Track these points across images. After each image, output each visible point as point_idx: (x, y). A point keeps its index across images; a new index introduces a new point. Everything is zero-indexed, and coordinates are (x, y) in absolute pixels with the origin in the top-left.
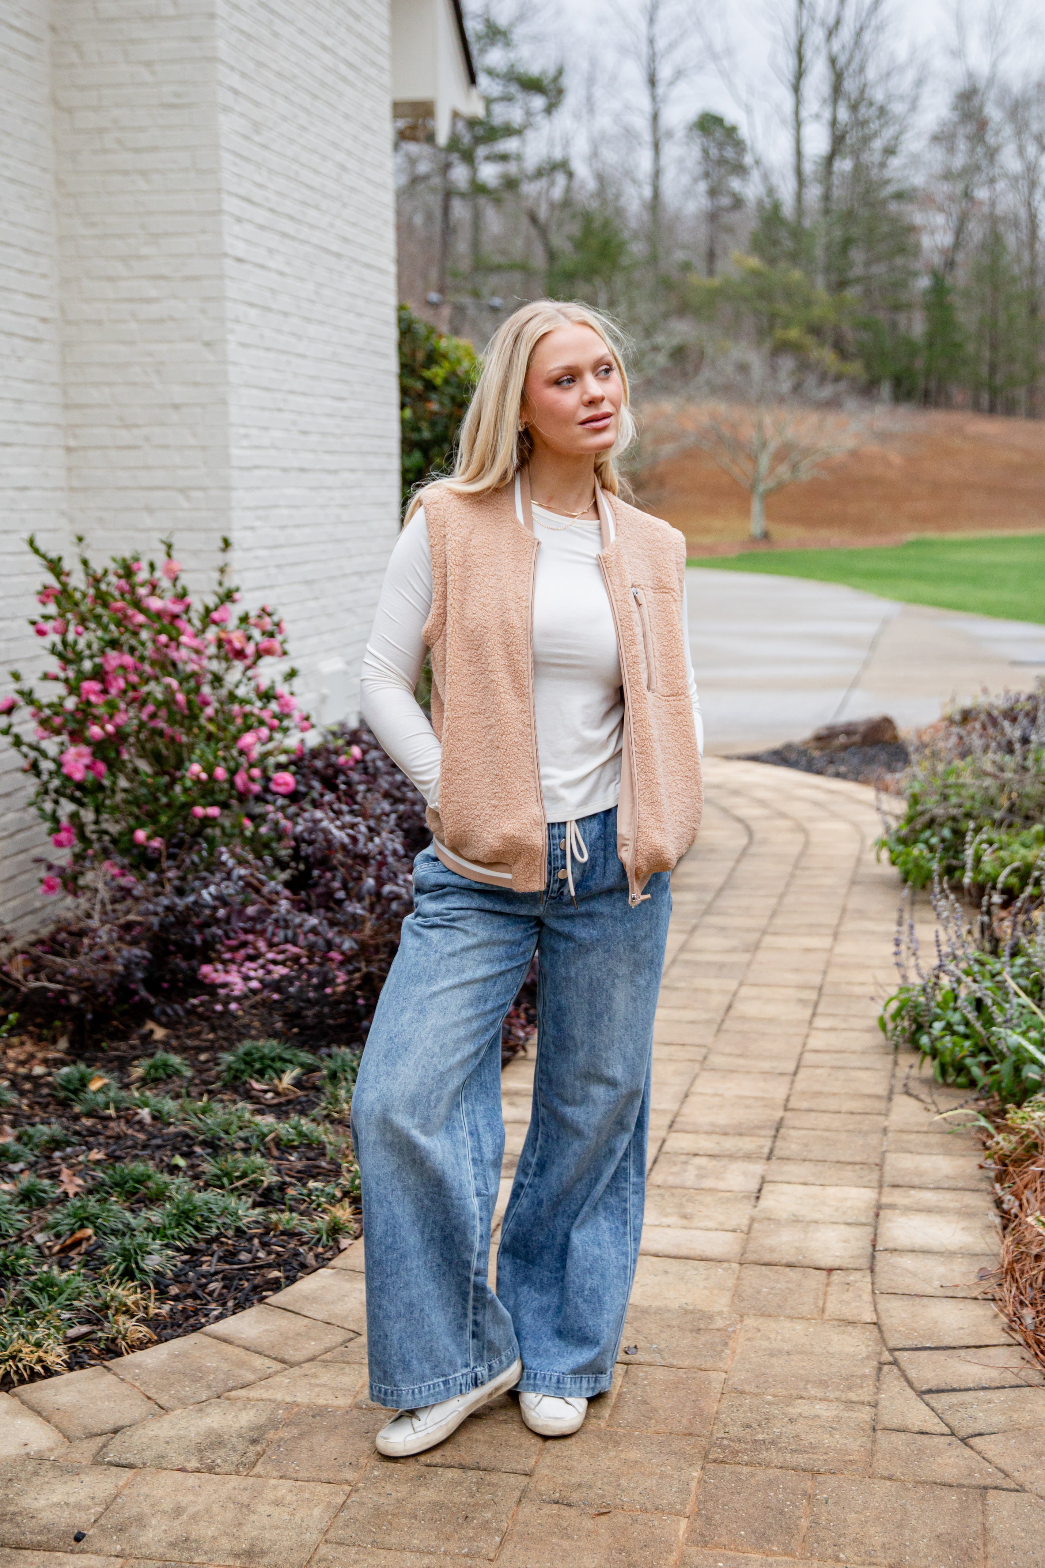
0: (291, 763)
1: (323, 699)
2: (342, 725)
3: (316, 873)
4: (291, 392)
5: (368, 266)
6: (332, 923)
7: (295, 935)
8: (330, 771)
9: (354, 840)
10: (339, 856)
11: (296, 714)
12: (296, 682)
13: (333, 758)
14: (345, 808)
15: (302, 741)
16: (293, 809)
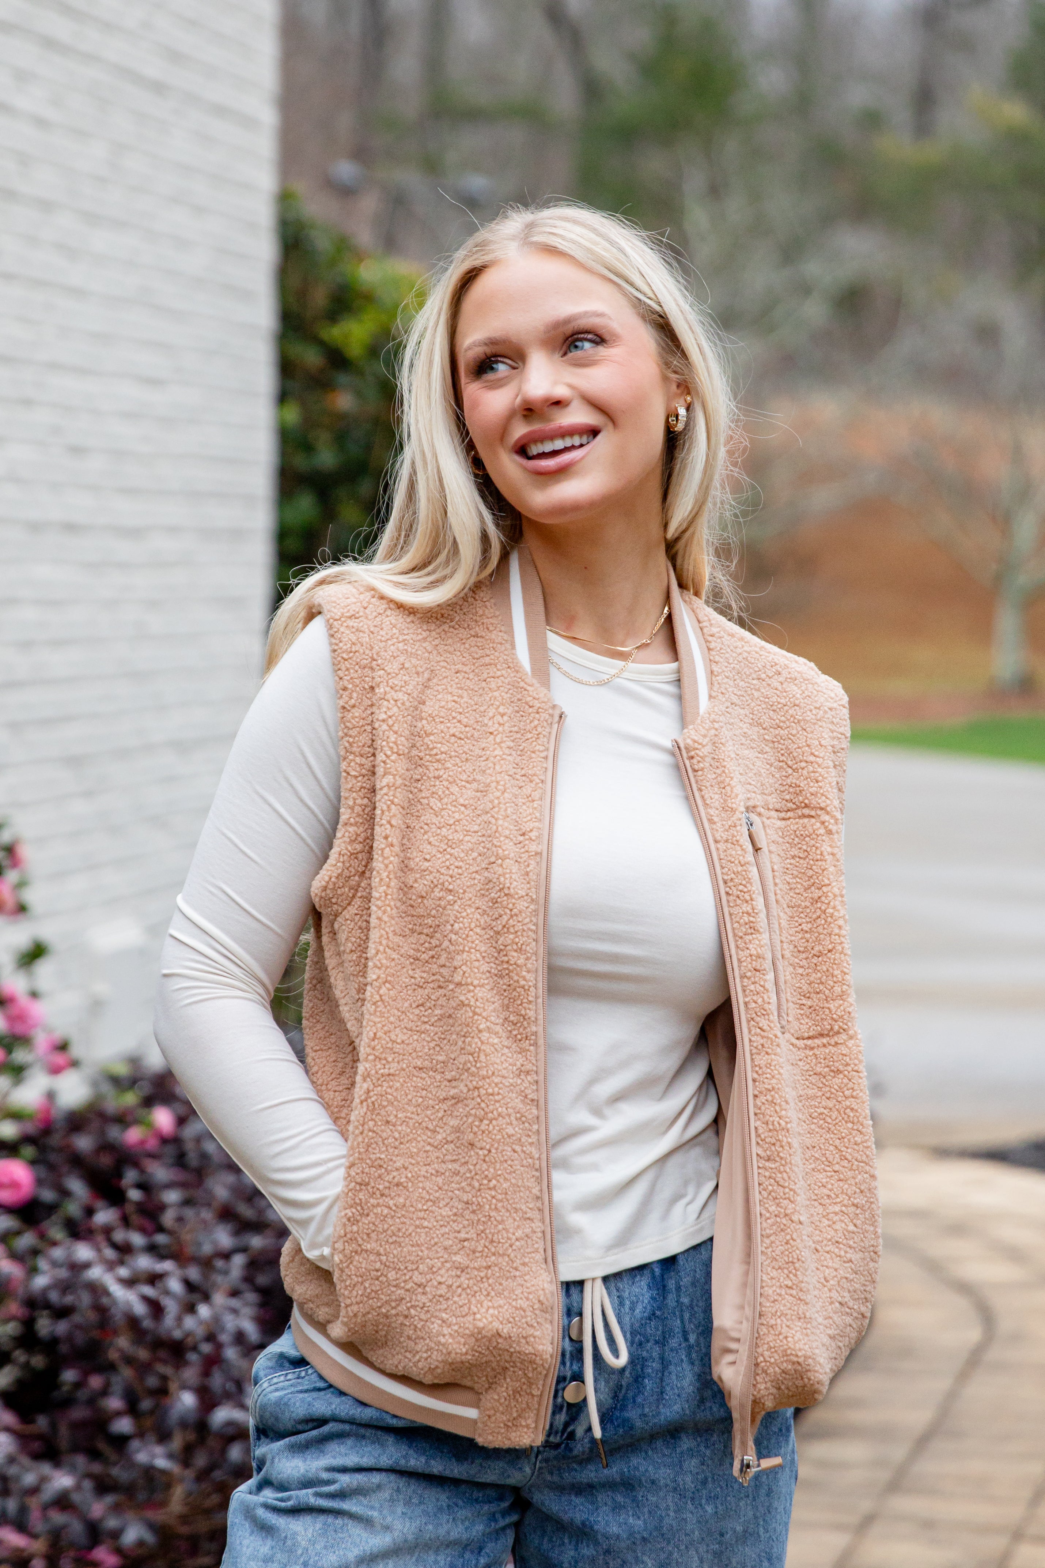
0: (27, 1139)
1: (96, 1006)
2: (134, 1061)
3: (69, 1376)
4: (54, 366)
5: (220, 111)
6: (103, 1487)
7: (23, 1510)
8: (106, 1161)
9: (156, 1308)
10: (123, 1342)
11: (41, 1040)
12: (44, 969)
13: (114, 1133)
14: (137, 1239)
15: (51, 1096)
16: (27, 1240)
